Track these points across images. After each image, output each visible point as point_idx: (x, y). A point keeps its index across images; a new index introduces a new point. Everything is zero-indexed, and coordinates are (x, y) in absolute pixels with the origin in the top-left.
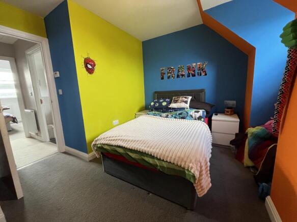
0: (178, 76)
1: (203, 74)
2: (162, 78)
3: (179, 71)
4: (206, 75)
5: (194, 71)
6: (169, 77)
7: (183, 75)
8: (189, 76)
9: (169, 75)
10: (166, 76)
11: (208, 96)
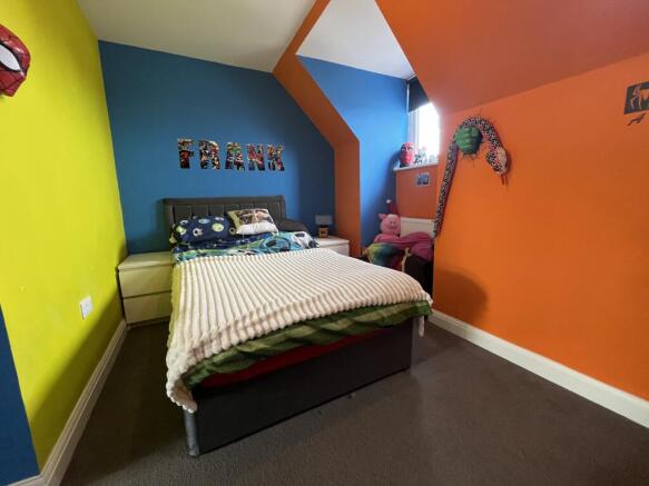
0: (228, 165)
1: (278, 167)
2: (185, 165)
3: (229, 155)
4: (282, 169)
5: (262, 159)
6: (204, 165)
7: (239, 165)
8: (252, 168)
9: (204, 158)
10: (194, 161)
11: (291, 209)
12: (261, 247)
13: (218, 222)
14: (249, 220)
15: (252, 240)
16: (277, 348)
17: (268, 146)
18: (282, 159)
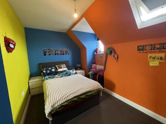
0: (55, 54)
1: (67, 54)
2: (45, 55)
3: (55, 52)
4: (68, 54)
5: (63, 52)
6: (49, 54)
7: (58, 54)
8: (61, 54)
9: (50, 53)
10: (47, 54)
12: (64, 74)
13: (53, 69)
14: (61, 68)
15: (62, 73)
16: (70, 104)
17: (65, 49)
18: (68, 52)
